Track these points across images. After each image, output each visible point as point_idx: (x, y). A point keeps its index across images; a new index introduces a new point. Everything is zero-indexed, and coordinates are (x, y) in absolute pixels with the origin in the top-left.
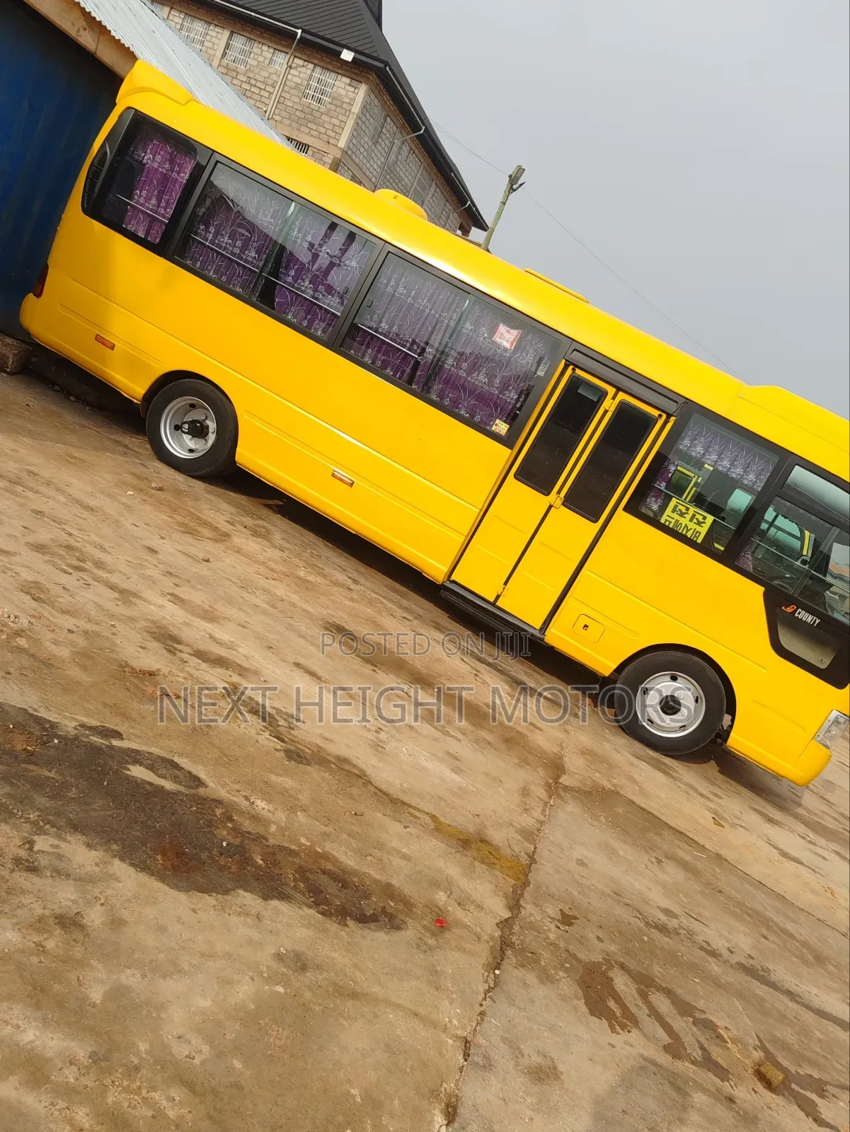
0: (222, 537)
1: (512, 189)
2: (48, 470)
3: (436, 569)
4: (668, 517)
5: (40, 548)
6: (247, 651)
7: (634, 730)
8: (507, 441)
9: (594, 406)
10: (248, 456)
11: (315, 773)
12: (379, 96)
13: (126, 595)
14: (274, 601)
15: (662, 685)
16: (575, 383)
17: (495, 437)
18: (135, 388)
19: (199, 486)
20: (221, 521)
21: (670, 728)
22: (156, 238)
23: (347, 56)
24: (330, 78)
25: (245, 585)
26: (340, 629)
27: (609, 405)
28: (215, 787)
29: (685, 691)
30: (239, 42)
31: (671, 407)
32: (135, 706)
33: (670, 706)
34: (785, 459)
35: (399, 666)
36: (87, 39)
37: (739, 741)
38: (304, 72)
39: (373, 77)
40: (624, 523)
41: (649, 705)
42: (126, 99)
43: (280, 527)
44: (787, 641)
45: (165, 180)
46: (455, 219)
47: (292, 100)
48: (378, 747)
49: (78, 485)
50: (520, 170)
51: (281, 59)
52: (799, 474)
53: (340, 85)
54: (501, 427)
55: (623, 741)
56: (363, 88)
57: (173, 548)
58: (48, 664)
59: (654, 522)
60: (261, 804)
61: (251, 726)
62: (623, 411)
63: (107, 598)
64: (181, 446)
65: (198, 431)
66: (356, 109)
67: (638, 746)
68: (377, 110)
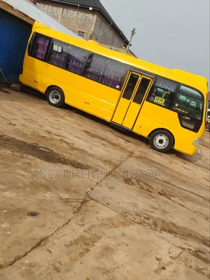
0: (63, 117)
1: (133, 34)
2: (26, 107)
3: (108, 119)
4: (155, 101)
5: (25, 119)
6: (65, 134)
7: (154, 148)
8: (120, 89)
9: (137, 79)
10: (67, 101)
11: (76, 151)
12: (100, 17)
13: (41, 126)
14: (73, 127)
15: (159, 138)
16: (132, 75)
17: (117, 89)
18: (43, 90)
19: (58, 109)
20: (63, 115)
21: (161, 146)
22: (43, 58)
23: (91, 9)
24: (87, 15)
25: (66, 124)
26: (86, 132)
27: (140, 79)
28: (55, 151)
29: (163, 138)
30: (65, 10)
31: (153, 77)
32: (42, 141)
33: (161, 141)
34: (179, 84)
35: (99, 137)
36: (25, 19)
37: (176, 147)
38: (81, 15)
39: (98, 13)
40: (146, 104)
41: (156, 142)
42: (34, 30)
43: (76, 115)
44: (184, 124)
45: (44, 46)
46: (123, 44)
47: (79, 22)
48: (91, 148)
49: (32, 109)
50: (134, 29)
51: (75, 12)
52: (182, 87)
53: (90, 16)
54: (118, 87)
55: (151, 150)
56: (96, 16)
57: (52, 119)
58: (26, 135)
59: (153, 102)
60: (64, 154)
61: (65, 145)
62: (143, 79)
63: (38, 127)
64: (54, 101)
65: (57, 98)
66: (94, 21)
67: (155, 151)
68: (100, 20)
